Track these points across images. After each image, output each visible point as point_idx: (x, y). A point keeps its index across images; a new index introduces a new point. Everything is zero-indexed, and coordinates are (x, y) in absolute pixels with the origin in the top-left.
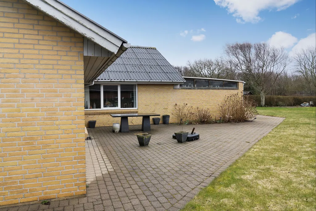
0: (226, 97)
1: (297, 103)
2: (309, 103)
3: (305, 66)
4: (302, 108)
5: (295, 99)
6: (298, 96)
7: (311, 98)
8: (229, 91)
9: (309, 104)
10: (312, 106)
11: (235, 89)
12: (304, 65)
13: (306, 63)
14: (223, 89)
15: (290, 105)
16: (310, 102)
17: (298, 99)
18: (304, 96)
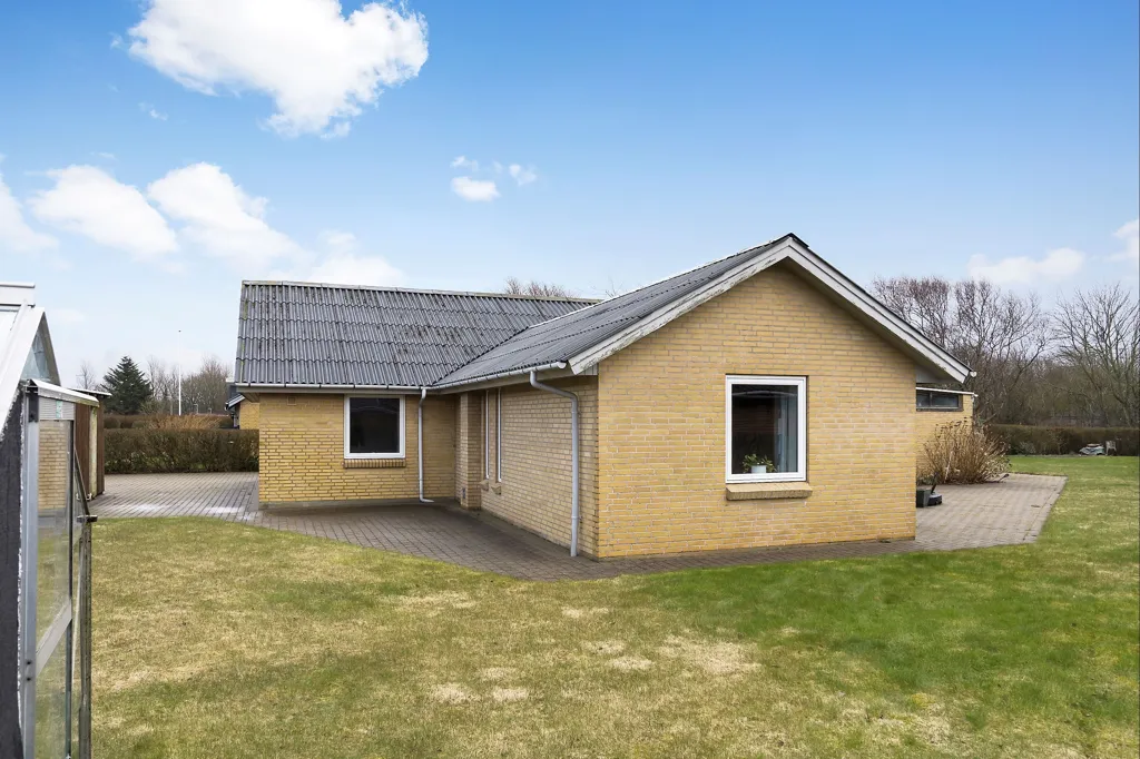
0: (939, 429)
1: (1071, 445)
2: (1105, 446)
3: (1084, 340)
4: (1084, 458)
5: (1065, 435)
6: (1073, 426)
7: (1107, 431)
8: (942, 414)
9: (1104, 450)
10: (1111, 453)
11: (956, 411)
12: (1082, 335)
13: (1087, 329)
14: (932, 410)
15: (1053, 451)
16: (1108, 443)
17: (1071, 436)
18: (1086, 428)
